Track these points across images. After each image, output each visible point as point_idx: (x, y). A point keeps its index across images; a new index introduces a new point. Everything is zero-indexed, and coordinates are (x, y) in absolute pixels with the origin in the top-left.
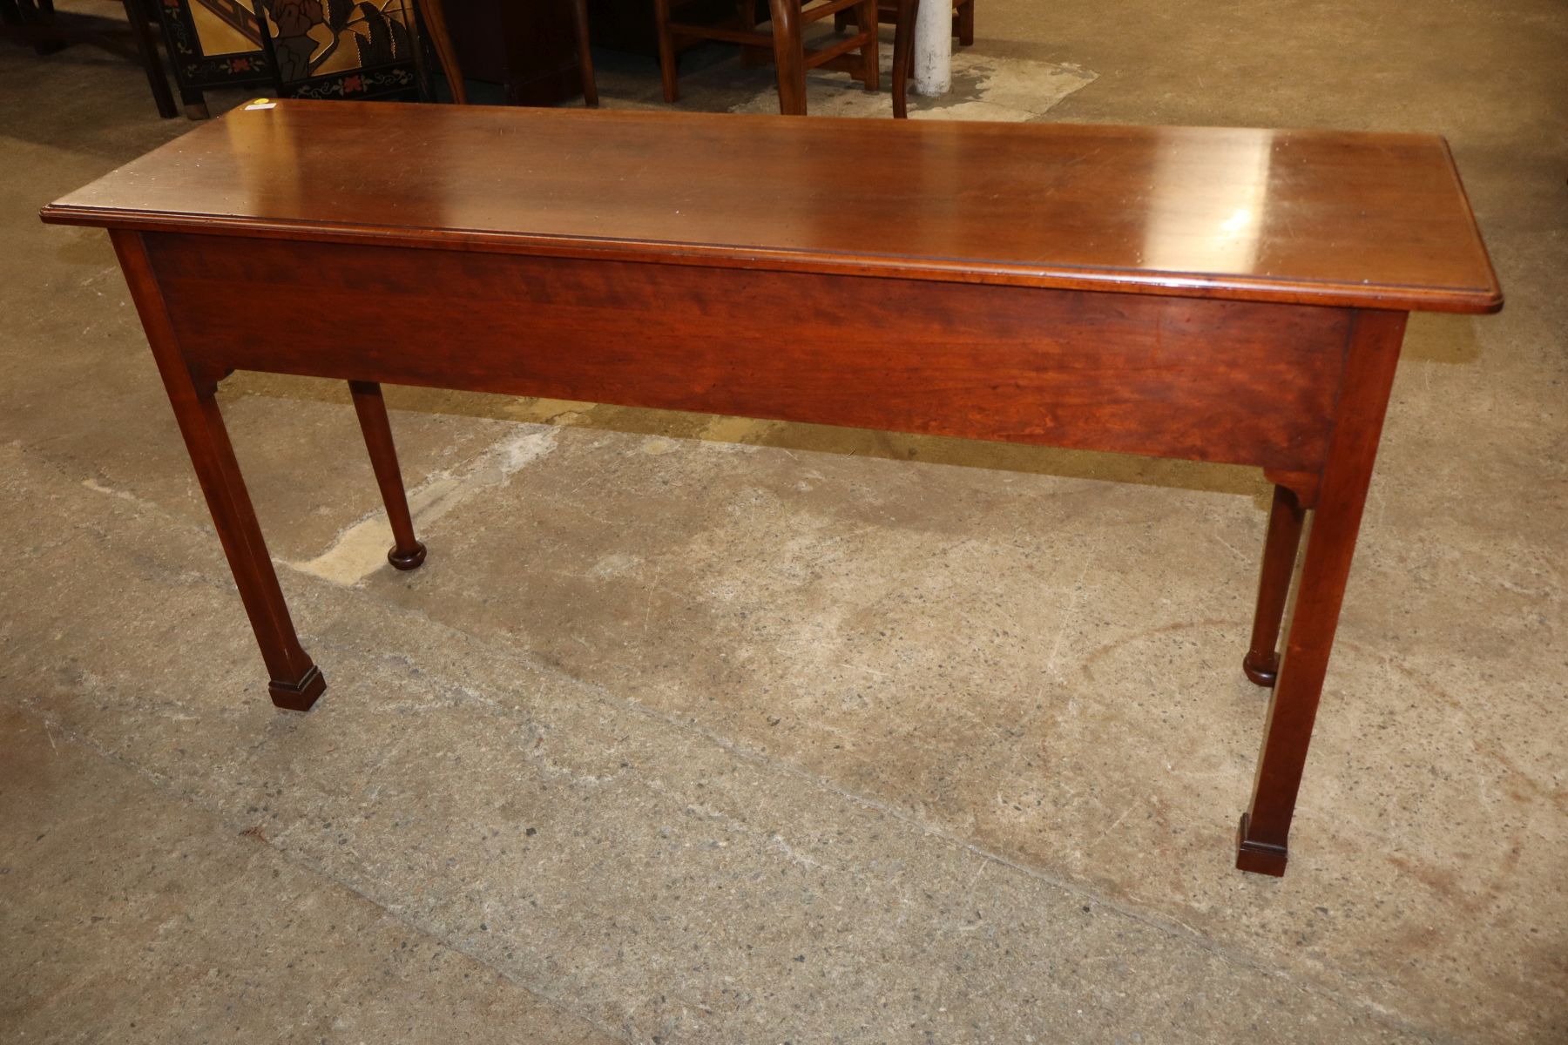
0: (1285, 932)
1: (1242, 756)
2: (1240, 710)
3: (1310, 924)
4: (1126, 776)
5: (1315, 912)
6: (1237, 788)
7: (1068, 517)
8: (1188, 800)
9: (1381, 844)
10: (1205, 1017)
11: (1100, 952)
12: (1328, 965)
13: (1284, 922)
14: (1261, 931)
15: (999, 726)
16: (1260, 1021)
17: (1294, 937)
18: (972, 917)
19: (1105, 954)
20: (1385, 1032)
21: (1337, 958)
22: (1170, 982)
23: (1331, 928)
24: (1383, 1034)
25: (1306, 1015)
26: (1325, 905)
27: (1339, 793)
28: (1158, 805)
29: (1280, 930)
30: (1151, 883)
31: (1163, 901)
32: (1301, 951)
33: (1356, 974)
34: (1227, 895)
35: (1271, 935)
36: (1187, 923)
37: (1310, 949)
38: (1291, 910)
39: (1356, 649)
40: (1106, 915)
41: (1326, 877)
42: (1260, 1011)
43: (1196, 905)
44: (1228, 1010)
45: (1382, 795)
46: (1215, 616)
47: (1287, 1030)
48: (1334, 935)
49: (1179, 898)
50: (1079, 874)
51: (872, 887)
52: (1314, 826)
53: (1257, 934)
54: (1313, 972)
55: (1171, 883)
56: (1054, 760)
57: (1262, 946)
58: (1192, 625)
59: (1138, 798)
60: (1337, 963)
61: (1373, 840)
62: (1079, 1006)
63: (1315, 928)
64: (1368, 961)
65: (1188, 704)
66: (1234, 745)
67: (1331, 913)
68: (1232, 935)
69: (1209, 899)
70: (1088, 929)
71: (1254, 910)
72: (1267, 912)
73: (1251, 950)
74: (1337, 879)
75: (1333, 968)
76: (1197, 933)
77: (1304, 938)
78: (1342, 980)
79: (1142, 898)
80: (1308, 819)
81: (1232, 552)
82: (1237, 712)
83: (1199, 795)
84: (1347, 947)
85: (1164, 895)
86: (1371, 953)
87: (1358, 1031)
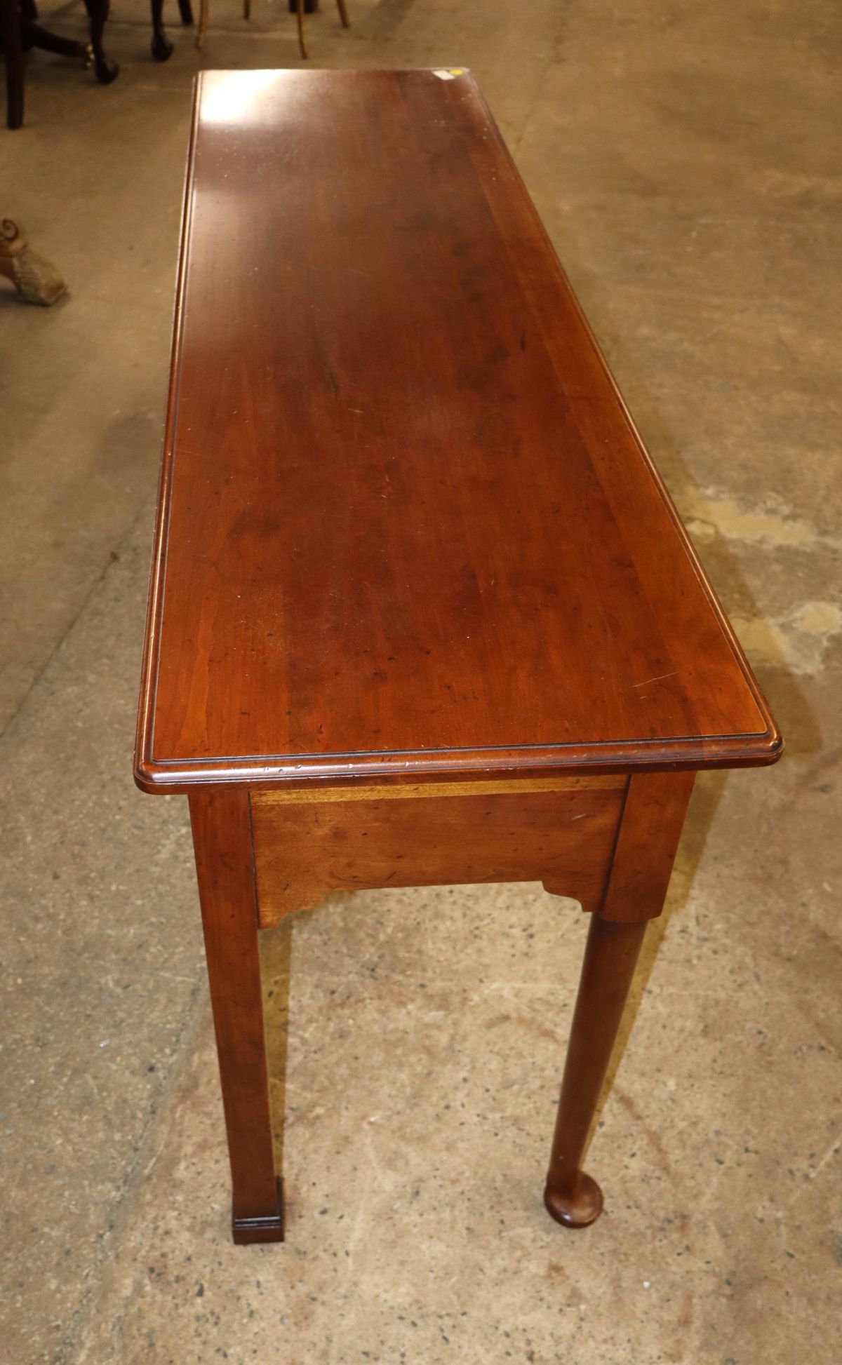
0: (163, 1255)
1: (417, 1193)
2: (498, 1184)
3: (178, 1279)
4: (344, 1081)
5: (197, 1283)
6: (362, 1191)
7: (789, 960)
8: (327, 1143)
9: (317, 1354)
10: (42, 1185)
11: (102, 1088)
12: (129, 1302)
13: (177, 1252)
14: (160, 1231)
15: (381, 957)
16: (42, 1236)
17: (160, 1264)
18: (125, 983)
19: (100, 1091)
20: (46, 1358)
21: (139, 1310)
22: (75, 1151)
23: (178, 1301)
24: (43, 1355)
25: (55, 1278)
26: (208, 1294)
27: (390, 1304)
28: (311, 1116)
29: (165, 1250)
30: (201, 1123)
31: (180, 1136)
32: (142, 1272)
33: (122, 1327)
34: (202, 1194)
35: (157, 1242)
36: (158, 1161)
37: (147, 1281)
38: (194, 1259)
39: (685, 1322)
40: (149, 1086)
41: (250, 1292)
42: (54, 1234)
43: (182, 1166)
44: (51, 1205)
45: (403, 1355)
46: (668, 1140)
47: (35, 1260)
48: (170, 1305)
49: (188, 1150)
50: (200, 1058)
51: (143, 905)
52: (325, 1276)
53: (156, 1228)
54: (116, 1286)
55: (205, 1141)
56: (346, 1012)
57: (143, 1235)
58: (639, 1118)
59: (316, 1095)
60: (133, 1310)
61: (322, 1345)
62: (38, 1079)
63: (175, 1285)
64: (142, 1342)
65: (486, 1128)
66: (434, 1183)
67: (199, 1300)
68: (150, 1204)
69: (193, 1178)
70: (127, 1073)
71: (187, 1221)
72: (185, 1236)
73: (136, 1223)
74: (249, 1305)
75: (126, 1306)
76: (146, 1172)
77: (159, 1275)
78: (112, 1316)
79: (182, 1117)
80: (335, 1270)
81: (824, 1151)
82: (493, 1181)
83: (338, 1153)
84: (154, 1319)
85: (189, 1137)
86: (152, 1345)
87: (44, 1330)
